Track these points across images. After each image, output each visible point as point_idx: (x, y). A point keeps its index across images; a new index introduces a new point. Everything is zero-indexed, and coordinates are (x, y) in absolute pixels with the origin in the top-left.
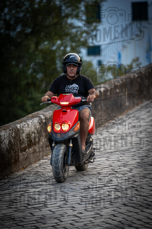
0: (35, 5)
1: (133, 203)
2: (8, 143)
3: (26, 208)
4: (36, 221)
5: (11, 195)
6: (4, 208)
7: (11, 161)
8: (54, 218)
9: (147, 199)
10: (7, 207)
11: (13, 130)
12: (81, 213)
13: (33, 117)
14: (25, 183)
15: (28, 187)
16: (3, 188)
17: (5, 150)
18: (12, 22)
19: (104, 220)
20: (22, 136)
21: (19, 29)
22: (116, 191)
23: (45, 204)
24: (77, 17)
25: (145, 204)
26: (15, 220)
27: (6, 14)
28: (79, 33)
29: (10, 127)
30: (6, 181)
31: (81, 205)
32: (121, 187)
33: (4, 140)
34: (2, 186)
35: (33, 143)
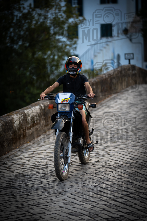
0: (32, 26)
1: (109, 165)
2: (18, 123)
3: (33, 169)
4: (41, 177)
5: (21, 160)
6: (18, 168)
7: (21, 136)
8: (54, 175)
9: (118, 162)
10: (20, 168)
11: (22, 114)
12: (72, 172)
13: (36, 105)
14: (31, 151)
15: (34, 154)
16: (16, 155)
17: (17, 128)
18: (15, 38)
19: (89, 177)
20: (28, 119)
21: (20, 43)
22: (96, 157)
23: (46, 166)
24: (62, 34)
25: (117, 166)
26: (26, 176)
27: (11, 33)
28: (64, 46)
29: (20, 112)
30: (17, 150)
31: (72, 166)
32: (100, 154)
33: (15, 121)
34: (15, 154)
35: (35, 123)
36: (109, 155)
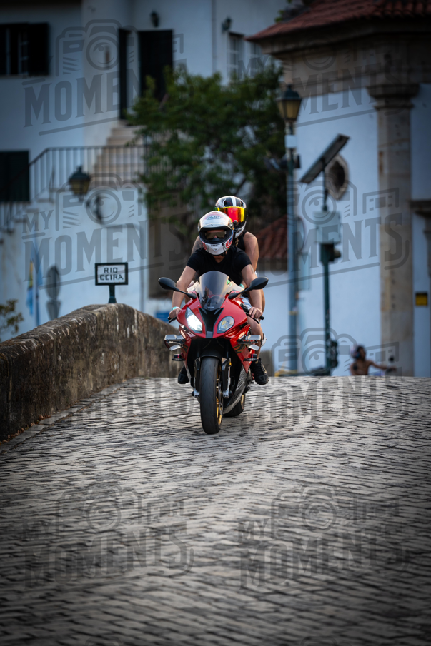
36: (66, 619)
